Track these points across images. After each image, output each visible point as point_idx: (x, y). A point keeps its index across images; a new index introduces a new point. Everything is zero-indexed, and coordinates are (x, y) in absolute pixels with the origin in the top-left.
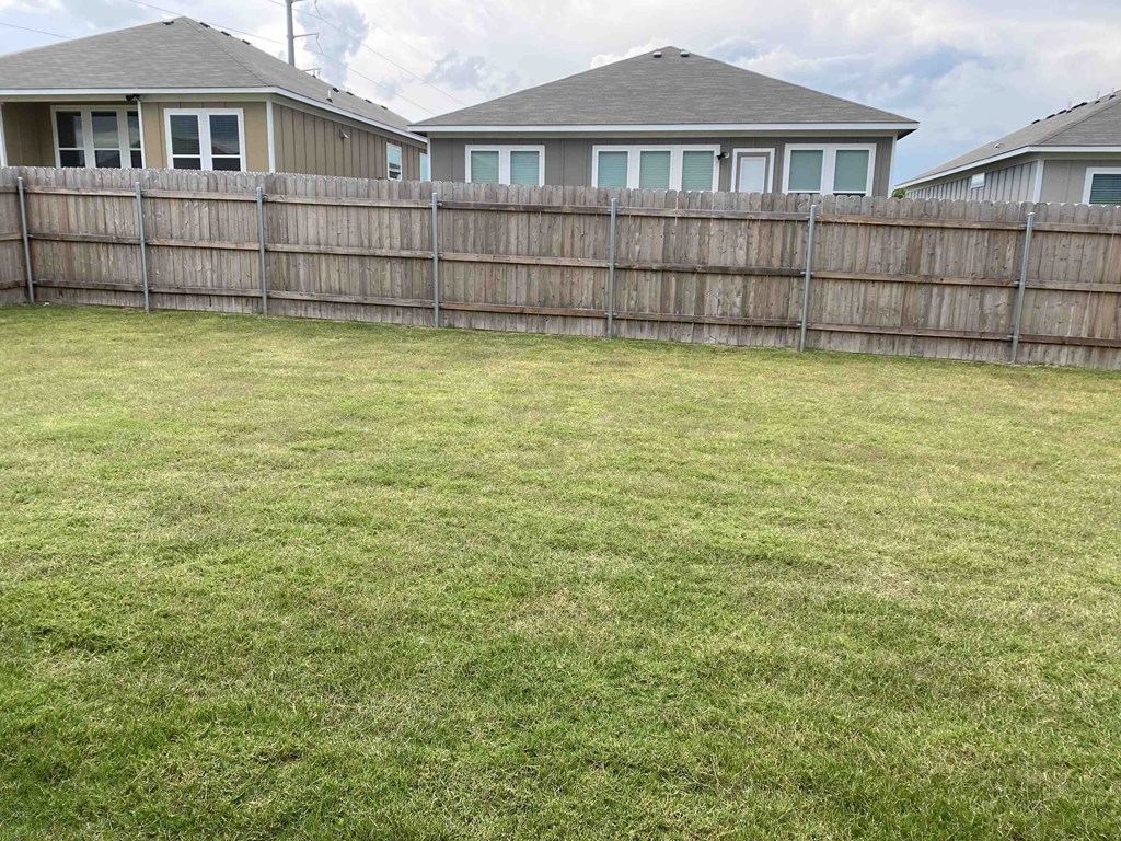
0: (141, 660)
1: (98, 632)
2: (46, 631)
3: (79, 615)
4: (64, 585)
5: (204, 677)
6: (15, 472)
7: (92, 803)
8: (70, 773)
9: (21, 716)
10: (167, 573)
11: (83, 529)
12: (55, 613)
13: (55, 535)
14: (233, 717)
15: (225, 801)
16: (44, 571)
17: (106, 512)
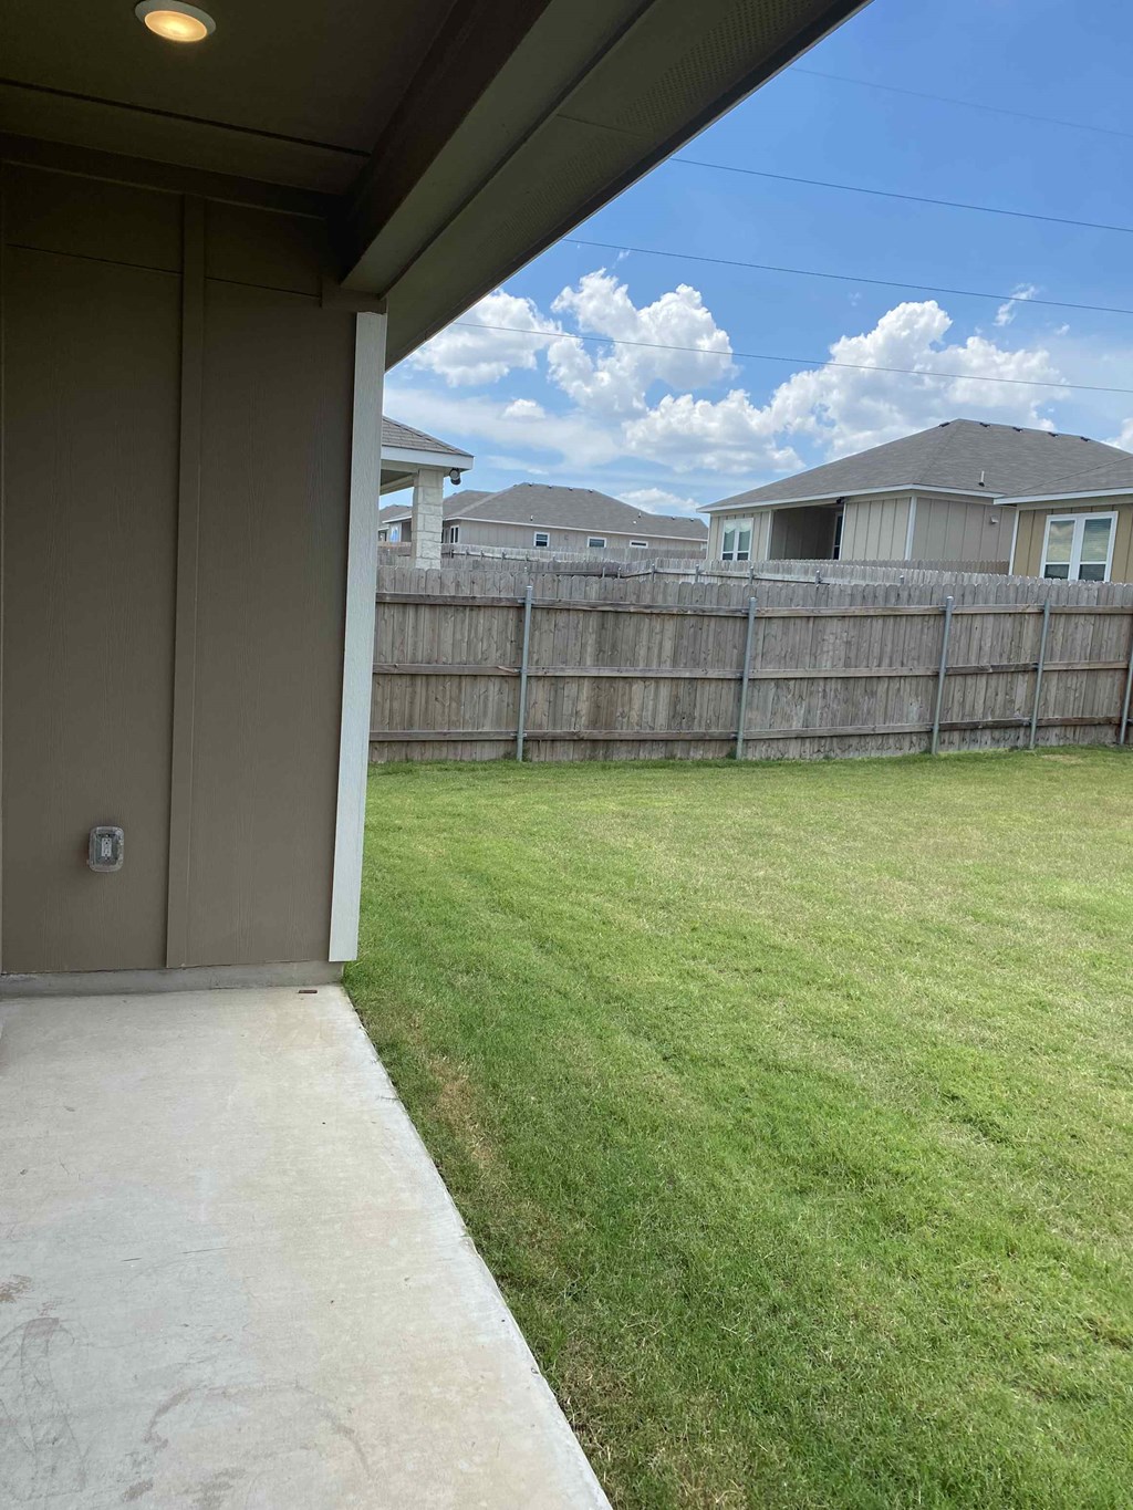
0: (1025, 1167)
1: (997, 1119)
2: (954, 1098)
3: (991, 1097)
4: (992, 1060)
5: (1079, 1216)
6: (1008, 932)
7: (911, 1263)
8: (909, 1231)
9: (895, 1160)
10: (1102, 1094)
11: (1039, 1012)
12: (971, 1084)
13: (1011, 1010)
14: (1084, 1270)
15: (1028, 1338)
16: (983, 1040)
17: (1075, 1004)
